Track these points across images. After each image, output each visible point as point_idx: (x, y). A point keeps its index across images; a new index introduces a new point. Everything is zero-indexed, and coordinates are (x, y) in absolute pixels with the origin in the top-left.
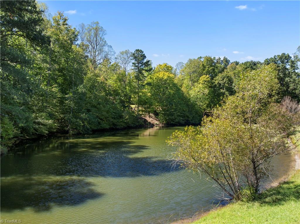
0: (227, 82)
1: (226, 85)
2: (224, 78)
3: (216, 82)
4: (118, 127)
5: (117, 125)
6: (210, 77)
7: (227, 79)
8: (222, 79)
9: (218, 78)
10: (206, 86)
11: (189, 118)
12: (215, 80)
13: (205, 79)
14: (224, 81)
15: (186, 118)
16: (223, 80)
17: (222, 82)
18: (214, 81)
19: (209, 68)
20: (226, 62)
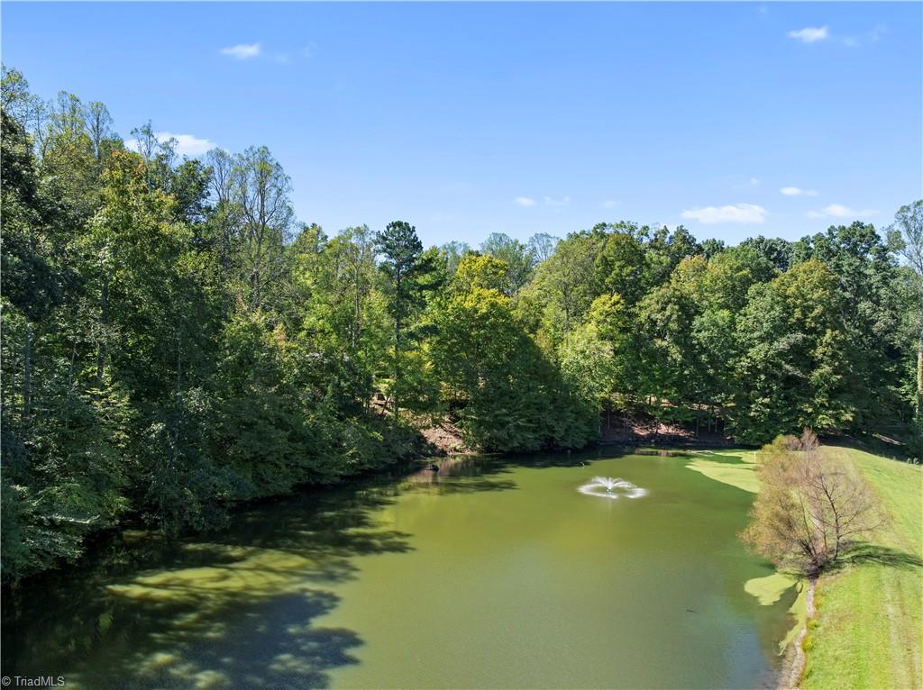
0: (675, 317)
1: (671, 325)
2: (667, 304)
3: (643, 316)
4: (324, 481)
5: (321, 475)
6: (622, 301)
7: (677, 307)
8: (659, 307)
9: (647, 301)
10: (609, 327)
11: (554, 432)
12: (641, 308)
13: (606, 308)
14: (668, 313)
15: (546, 432)
16: (664, 309)
17: (659, 316)
18: (636, 310)
19: (622, 267)
20: (684, 243)
